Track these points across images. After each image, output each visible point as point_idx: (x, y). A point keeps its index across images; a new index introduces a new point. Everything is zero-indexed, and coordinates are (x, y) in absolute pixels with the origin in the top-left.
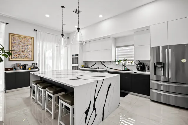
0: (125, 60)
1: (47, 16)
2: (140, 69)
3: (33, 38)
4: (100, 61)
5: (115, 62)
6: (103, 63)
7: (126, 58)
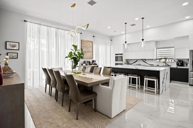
0: (166, 59)
1: (109, 27)
2: (180, 65)
3: (92, 42)
4: (142, 59)
5: (157, 59)
6: (144, 60)
7: (166, 57)
